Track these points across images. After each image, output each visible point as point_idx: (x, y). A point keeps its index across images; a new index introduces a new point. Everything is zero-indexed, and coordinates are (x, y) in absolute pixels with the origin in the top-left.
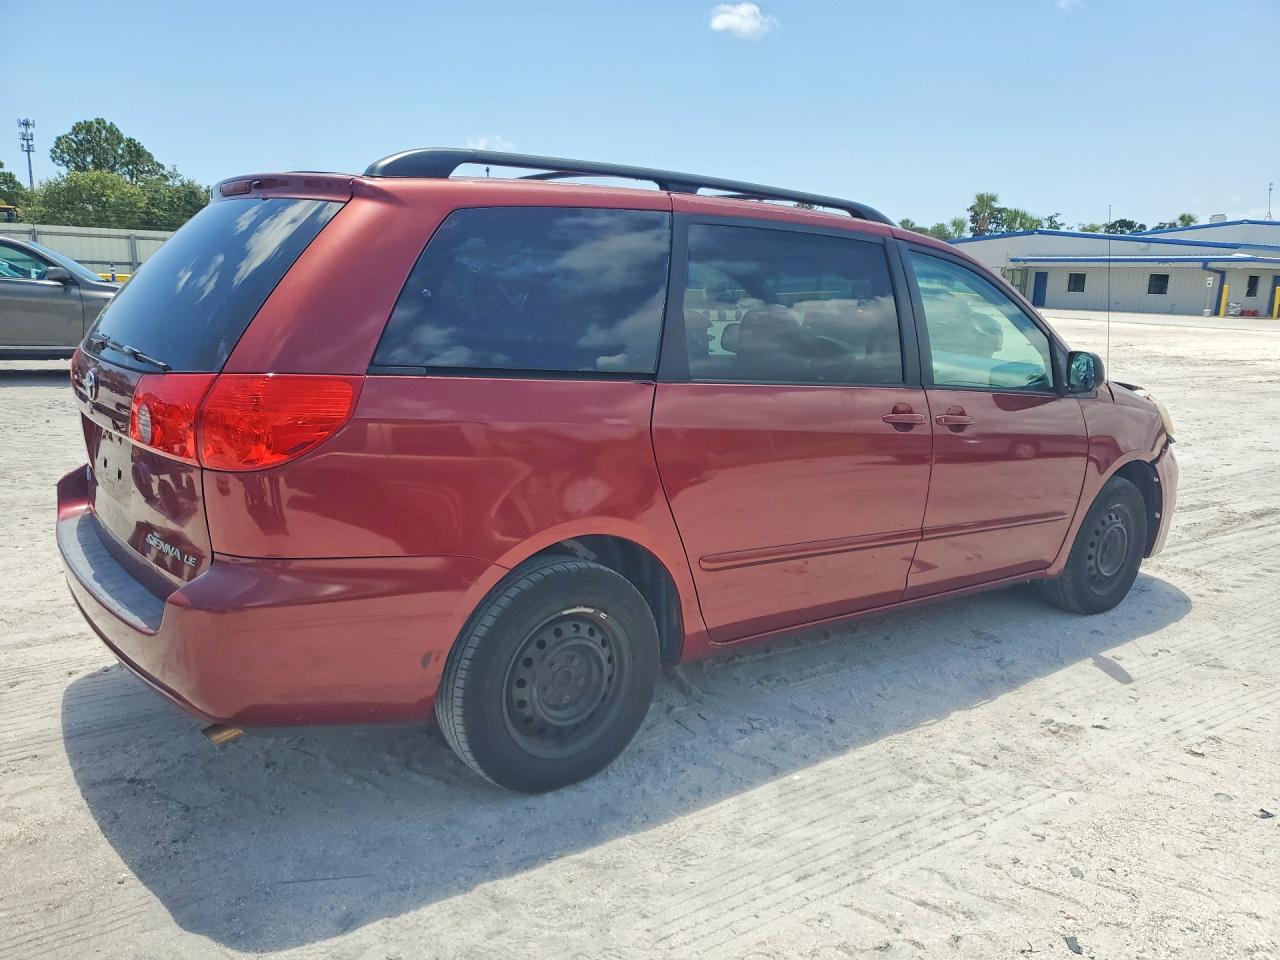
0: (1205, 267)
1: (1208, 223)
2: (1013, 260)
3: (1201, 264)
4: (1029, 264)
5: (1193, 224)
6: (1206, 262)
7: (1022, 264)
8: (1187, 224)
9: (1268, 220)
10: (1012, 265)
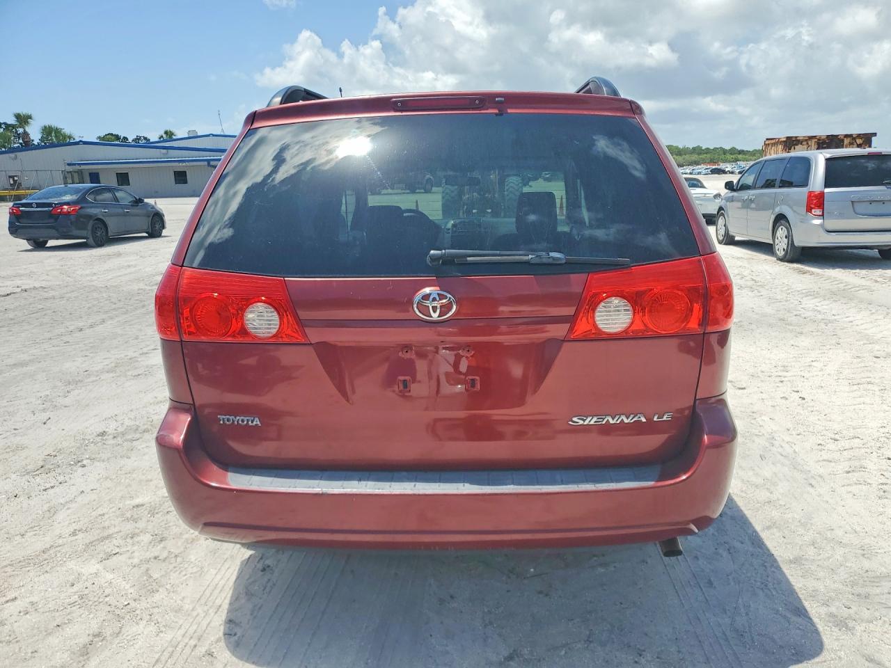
0: (209, 165)
1: (187, 136)
2: (69, 165)
3: (206, 163)
4: (83, 167)
5: (174, 137)
6: (208, 161)
7: (77, 167)
8: (170, 137)
9: (222, 134)
10: (70, 169)
